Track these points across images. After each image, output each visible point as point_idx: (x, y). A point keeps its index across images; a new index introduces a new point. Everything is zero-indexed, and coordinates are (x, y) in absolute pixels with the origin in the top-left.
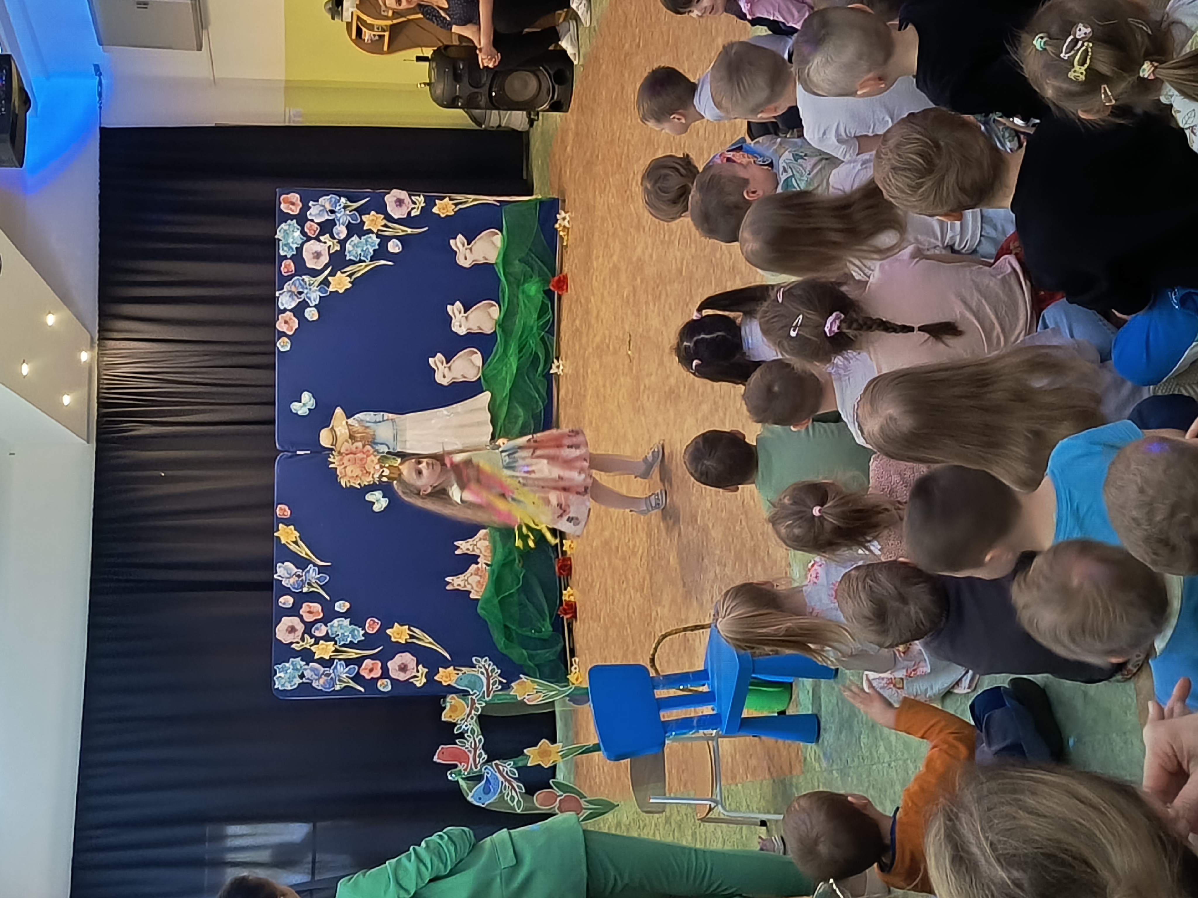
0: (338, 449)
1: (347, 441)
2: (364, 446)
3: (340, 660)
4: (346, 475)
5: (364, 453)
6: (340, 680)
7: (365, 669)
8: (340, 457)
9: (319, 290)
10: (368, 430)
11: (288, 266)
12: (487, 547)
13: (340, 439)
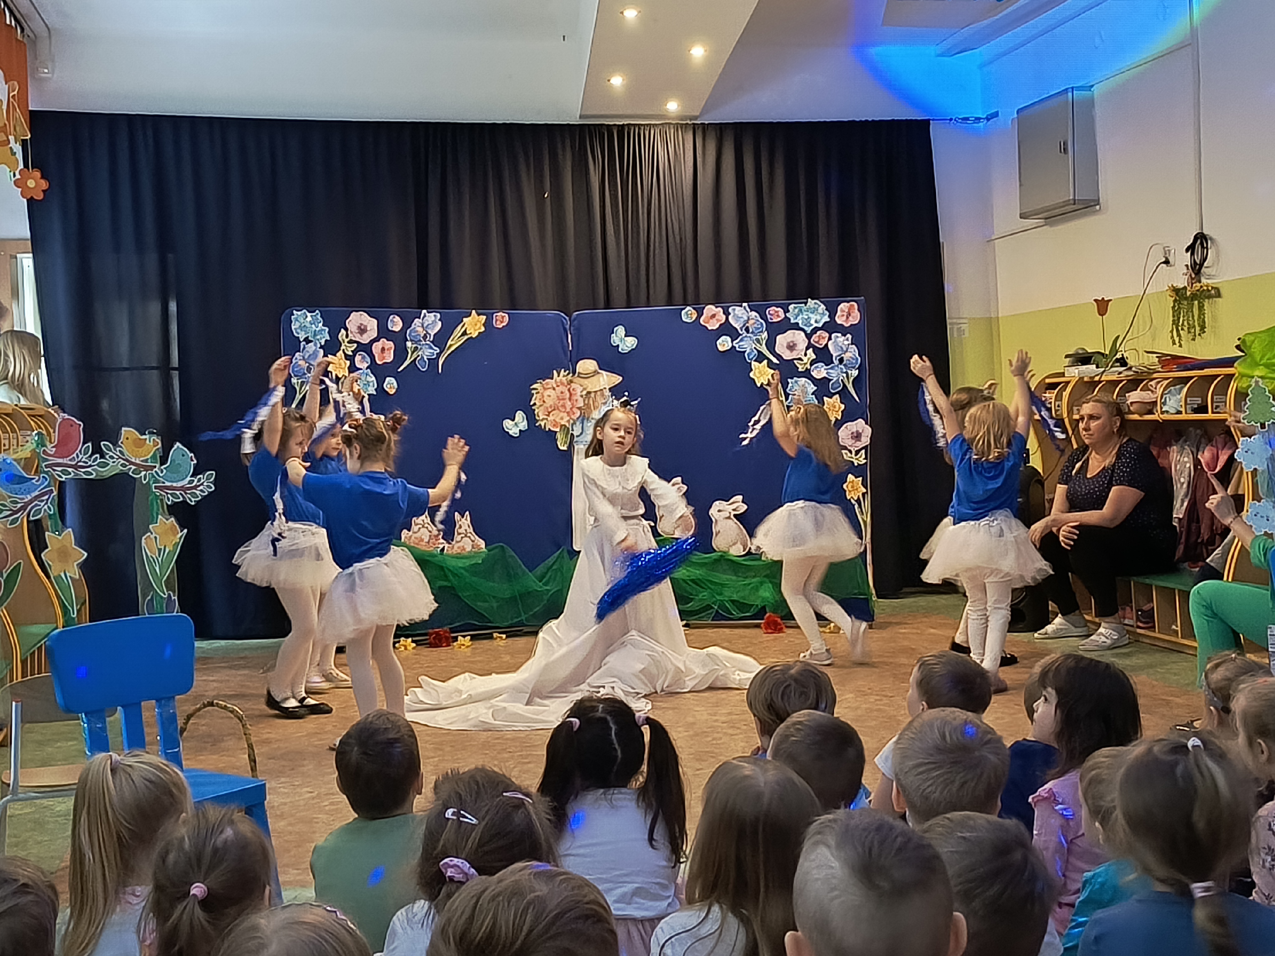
0: (575, 380)
1: (585, 389)
2: (579, 408)
4: (545, 389)
5: (571, 409)
8: (565, 382)
9: (751, 351)
10: (597, 411)
11: (776, 314)
12: (464, 549)
13: (586, 382)
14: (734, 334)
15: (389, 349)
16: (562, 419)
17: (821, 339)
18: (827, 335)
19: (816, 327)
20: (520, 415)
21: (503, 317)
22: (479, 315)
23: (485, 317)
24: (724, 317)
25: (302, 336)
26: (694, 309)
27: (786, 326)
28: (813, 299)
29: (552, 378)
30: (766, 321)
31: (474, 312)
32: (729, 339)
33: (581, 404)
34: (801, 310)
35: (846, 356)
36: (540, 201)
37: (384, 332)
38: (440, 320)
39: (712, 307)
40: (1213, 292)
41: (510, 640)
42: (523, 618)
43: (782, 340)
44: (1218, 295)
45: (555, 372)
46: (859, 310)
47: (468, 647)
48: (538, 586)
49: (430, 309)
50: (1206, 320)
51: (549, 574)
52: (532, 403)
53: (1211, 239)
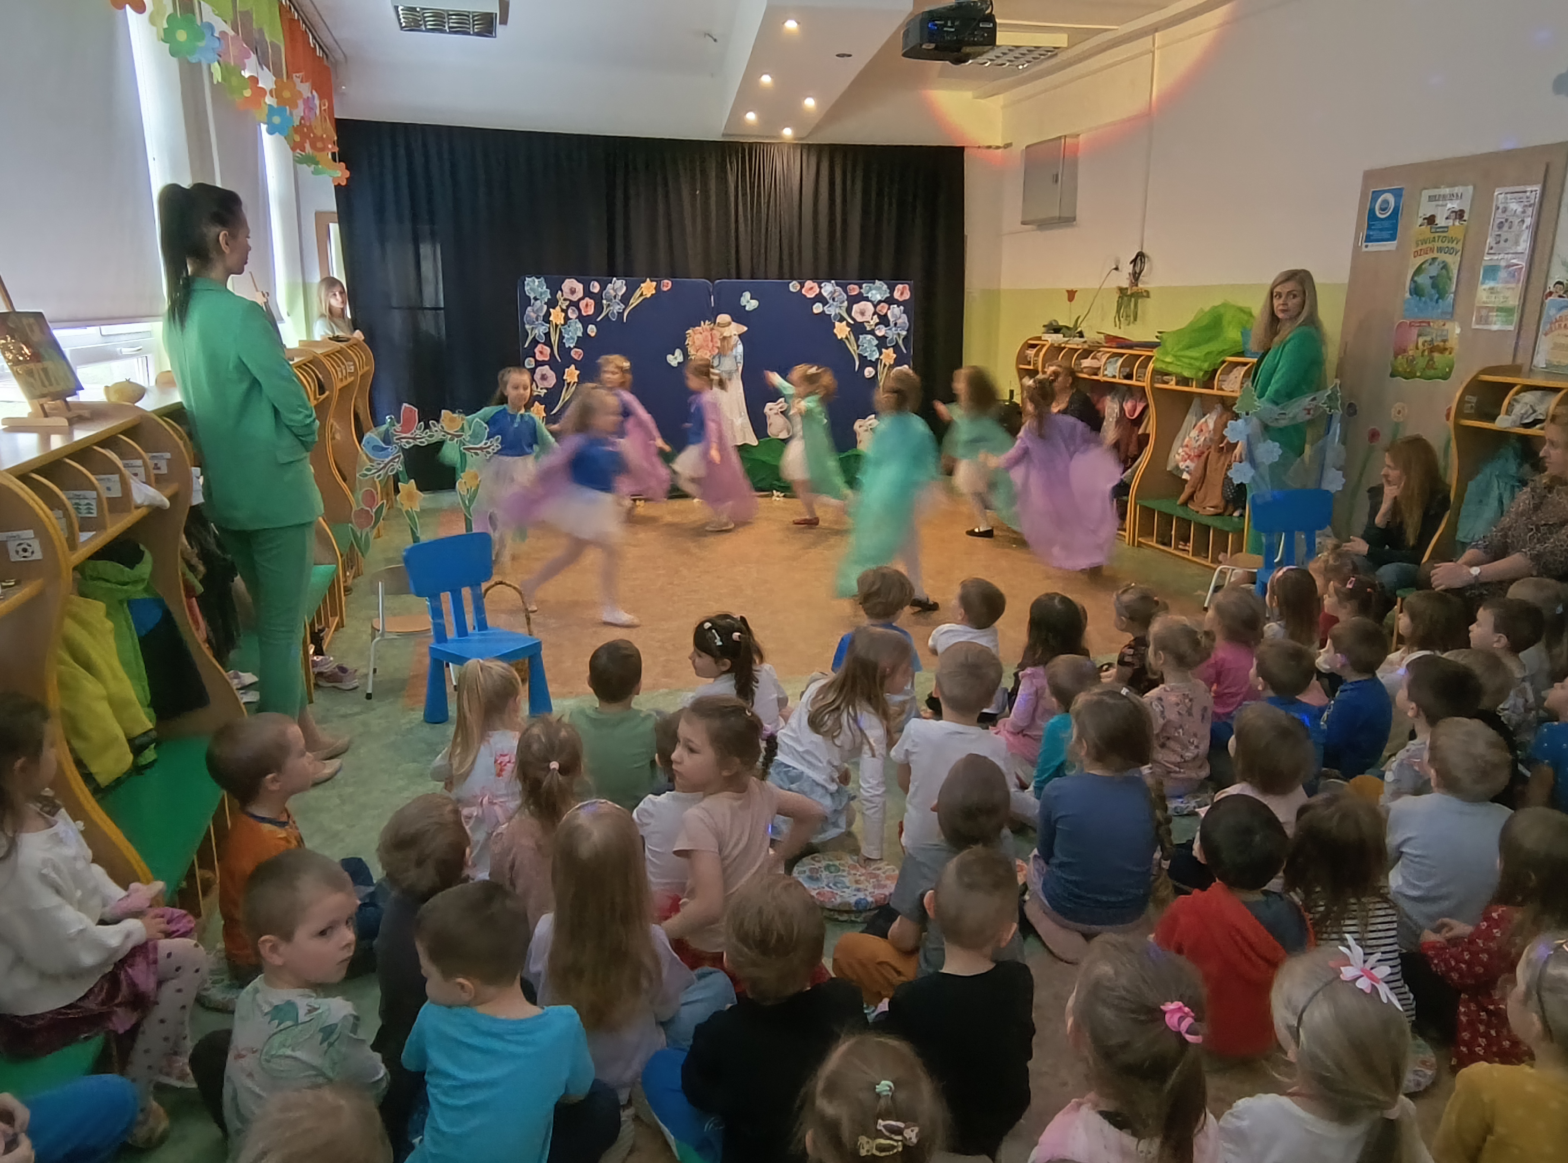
0: (715, 328)
1: (721, 335)
2: (718, 348)
3: (549, 328)
4: (695, 333)
6: (533, 329)
7: (543, 348)
9: (836, 314)
10: (729, 351)
11: (854, 290)
13: (723, 329)
14: (824, 302)
15: (591, 305)
17: (883, 308)
18: (886, 306)
19: (880, 300)
20: (678, 352)
21: (668, 283)
23: (654, 284)
24: (818, 290)
25: (532, 296)
26: (799, 282)
27: (860, 298)
28: (879, 280)
29: (700, 326)
30: (846, 293)
31: (648, 280)
32: (820, 305)
33: (719, 345)
34: (870, 287)
35: (899, 322)
36: (694, 196)
37: (587, 293)
38: (625, 285)
39: (811, 281)
40: (1145, 294)
43: (856, 308)
44: (1148, 296)
45: (702, 322)
46: (909, 290)
49: (619, 277)
50: (1138, 312)
52: (686, 343)
53: (1148, 257)
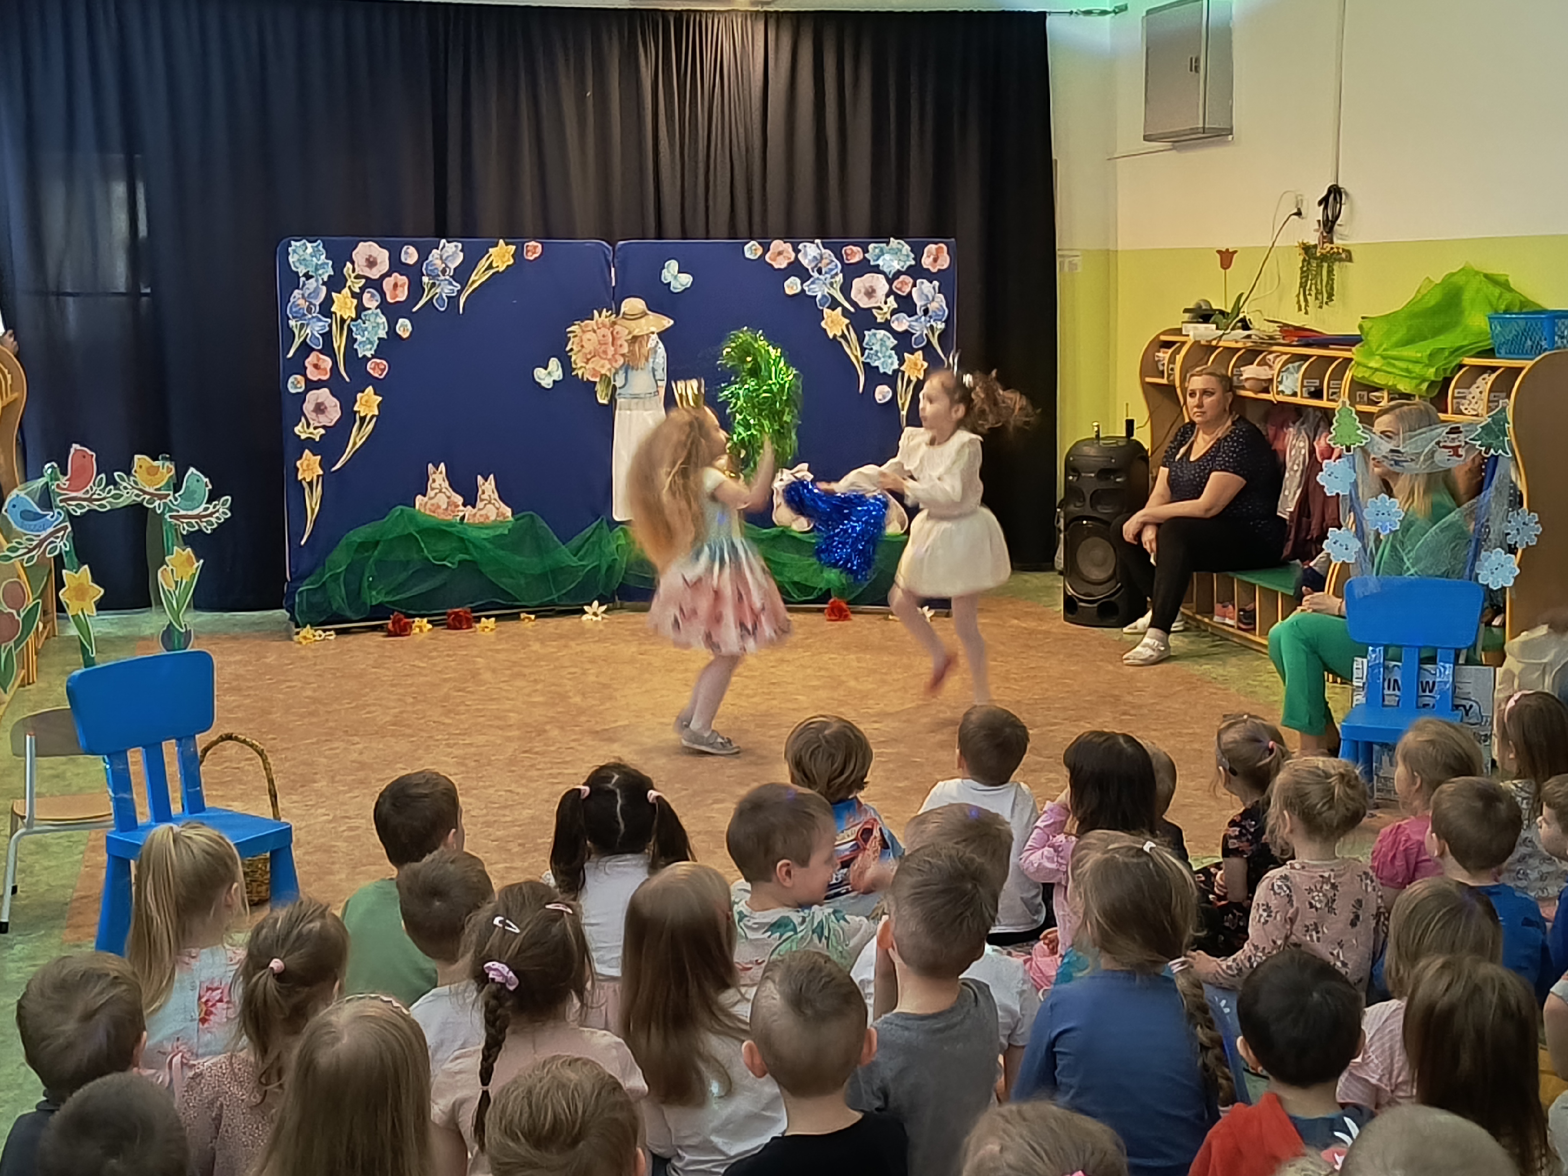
0: (619, 322)
1: (630, 333)
2: (623, 355)
3: (330, 326)
4: (584, 332)
5: (613, 355)
6: (302, 325)
7: (319, 359)
8: (608, 324)
9: (824, 296)
10: (643, 361)
11: (854, 254)
12: (488, 518)
13: (633, 324)
14: (804, 275)
15: (403, 286)
16: (603, 367)
17: (904, 285)
18: (911, 281)
19: (899, 271)
20: (554, 363)
21: (535, 247)
22: (507, 244)
23: (514, 247)
24: (793, 255)
25: (302, 271)
26: (760, 243)
27: (865, 267)
28: (896, 238)
29: (592, 319)
30: (841, 261)
31: (501, 241)
32: (798, 281)
33: (625, 350)
34: (882, 250)
35: (933, 306)
36: (581, 99)
37: (396, 266)
38: (462, 251)
39: (781, 242)
40: (1343, 256)
41: (540, 621)
42: (555, 596)
43: (859, 284)
44: (1350, 259)
45: (596, 312)
46: (948, 253)
47: (492, 630)
48: (574, 561)
49: (451, 238)
50: (1335, 286)
51: (586, 546)
52: (568, 349)
53: (1346, 194)
